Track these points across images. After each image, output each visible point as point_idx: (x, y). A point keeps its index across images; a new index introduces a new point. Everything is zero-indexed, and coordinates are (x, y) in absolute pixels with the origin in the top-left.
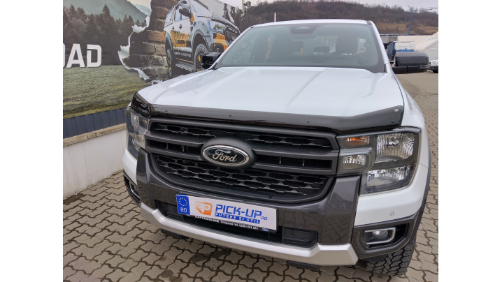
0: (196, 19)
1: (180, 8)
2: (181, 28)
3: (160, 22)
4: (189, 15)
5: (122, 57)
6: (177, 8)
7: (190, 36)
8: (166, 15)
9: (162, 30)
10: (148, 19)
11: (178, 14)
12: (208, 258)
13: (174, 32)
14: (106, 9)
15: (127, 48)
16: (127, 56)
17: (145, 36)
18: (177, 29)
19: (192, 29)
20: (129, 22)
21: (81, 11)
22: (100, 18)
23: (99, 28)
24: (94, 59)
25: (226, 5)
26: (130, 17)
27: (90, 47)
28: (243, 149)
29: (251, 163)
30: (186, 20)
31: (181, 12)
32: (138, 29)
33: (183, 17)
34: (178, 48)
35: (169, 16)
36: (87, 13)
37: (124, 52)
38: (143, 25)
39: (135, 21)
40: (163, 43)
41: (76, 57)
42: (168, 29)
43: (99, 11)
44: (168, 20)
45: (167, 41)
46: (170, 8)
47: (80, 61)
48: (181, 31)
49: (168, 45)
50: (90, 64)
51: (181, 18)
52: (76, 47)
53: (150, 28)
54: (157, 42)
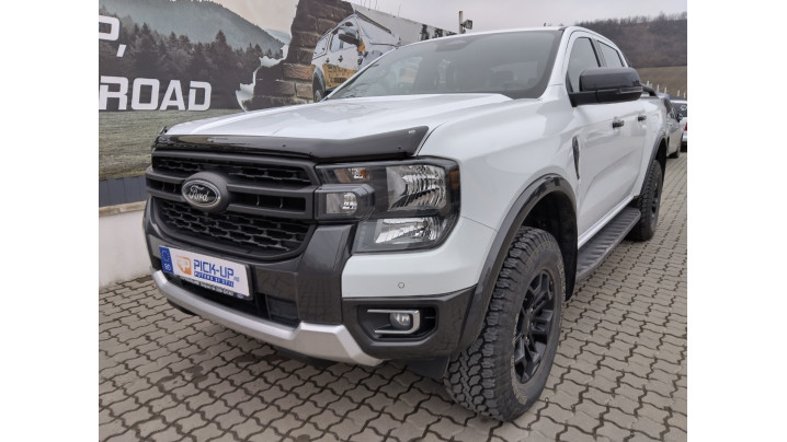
0: (368, 48)
1: (341, 32)
2: (341, 60)
3: (306, 53)
4: (357, 43)
5: (241, 98)
6: (335, 33)
8: (316, 42)
9: (308, 63)
10: (285, 50)
11: (336, 41)
13: (328, 66)
14: (221, 36)
15: (250, 88)
16: (246, 99)
17: (279, 70)
18: (334, 62)
19: (360, 62)
20: (256, 52)
21: (185, 39)
22: (211, 48)
23: (209, 60)
24: (200, 99)
25: (425, 26)
26: (258, 47)
27: (194, 84)
29: (225, 203)
30: (350, 51)
31: (343, 38)
32: (268, 62)
33: (346, 44)
35: (321, 45)
36: (193, 41)
37: (246, 91)
38: (278, 56)
39: (264, 51)
40: (309, 81)
41: (174, 97)
42: (318, 62)
43: (211, 38)
44: (318, 49)
45: (316, 79)
46: (323, 33)
47: (180, 103)
48: (341, 65)
49: (317, 84)
50: (193, 106)
51: (341, 47)
52: (175, 85)
53: (288, 60)
54: (299, 80)
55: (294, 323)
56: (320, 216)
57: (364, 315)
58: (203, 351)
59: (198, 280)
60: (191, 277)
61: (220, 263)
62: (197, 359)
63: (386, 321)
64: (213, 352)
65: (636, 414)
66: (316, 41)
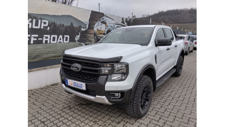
0: (108, 25)
2: (101, 28)
3: (92, 27)
4: (105, 23)
5: (76, 39)
7: (105, 31)
9: (93, 29)
10: (87, 26)
11: (100, 23)
12: (83, 105)
13: (98, 30)
14: (72, 24)
15: (79, 36)
16: (78, 39)
17: (86, 31)
18: (99, 29)
19: (106, 28)
20: (80, 27)
21: (63, 25)
22: (69, 27)
23: (69, 30)
24: (66, 40)
25: (123, 18)
27: (65, 36)
28: (79, 66)
29: (81, 70)
30: (104, 25)
31: (101, 22)
32: (83, 30)
33: (102, 24)
34: (100, 36)
35: (96, 24)
36: (65, 25)
37: (78, 37)
38: (86, 28)
39: (82, 27)
40: (93, 34)
41: (60, 40)
42: (95, 29)
43: (69, 24)
44: (95, 26)
46: (97, 21)
47: (62, 41)
49: (95, 34)
50: (65, 41)
52: (61, 36)
53: (88, 29)
54: (91, 34)
55: (95, 96)
56: (101, 74)
57: (109, 94)
58: (70, 103)
59: (74, 86)
60: (73, 86)
61: (79, 83)
62: (69, 104)
63: (114, 95)
64: (73, 103)
65: (168, 117)
66: (95, 23)
